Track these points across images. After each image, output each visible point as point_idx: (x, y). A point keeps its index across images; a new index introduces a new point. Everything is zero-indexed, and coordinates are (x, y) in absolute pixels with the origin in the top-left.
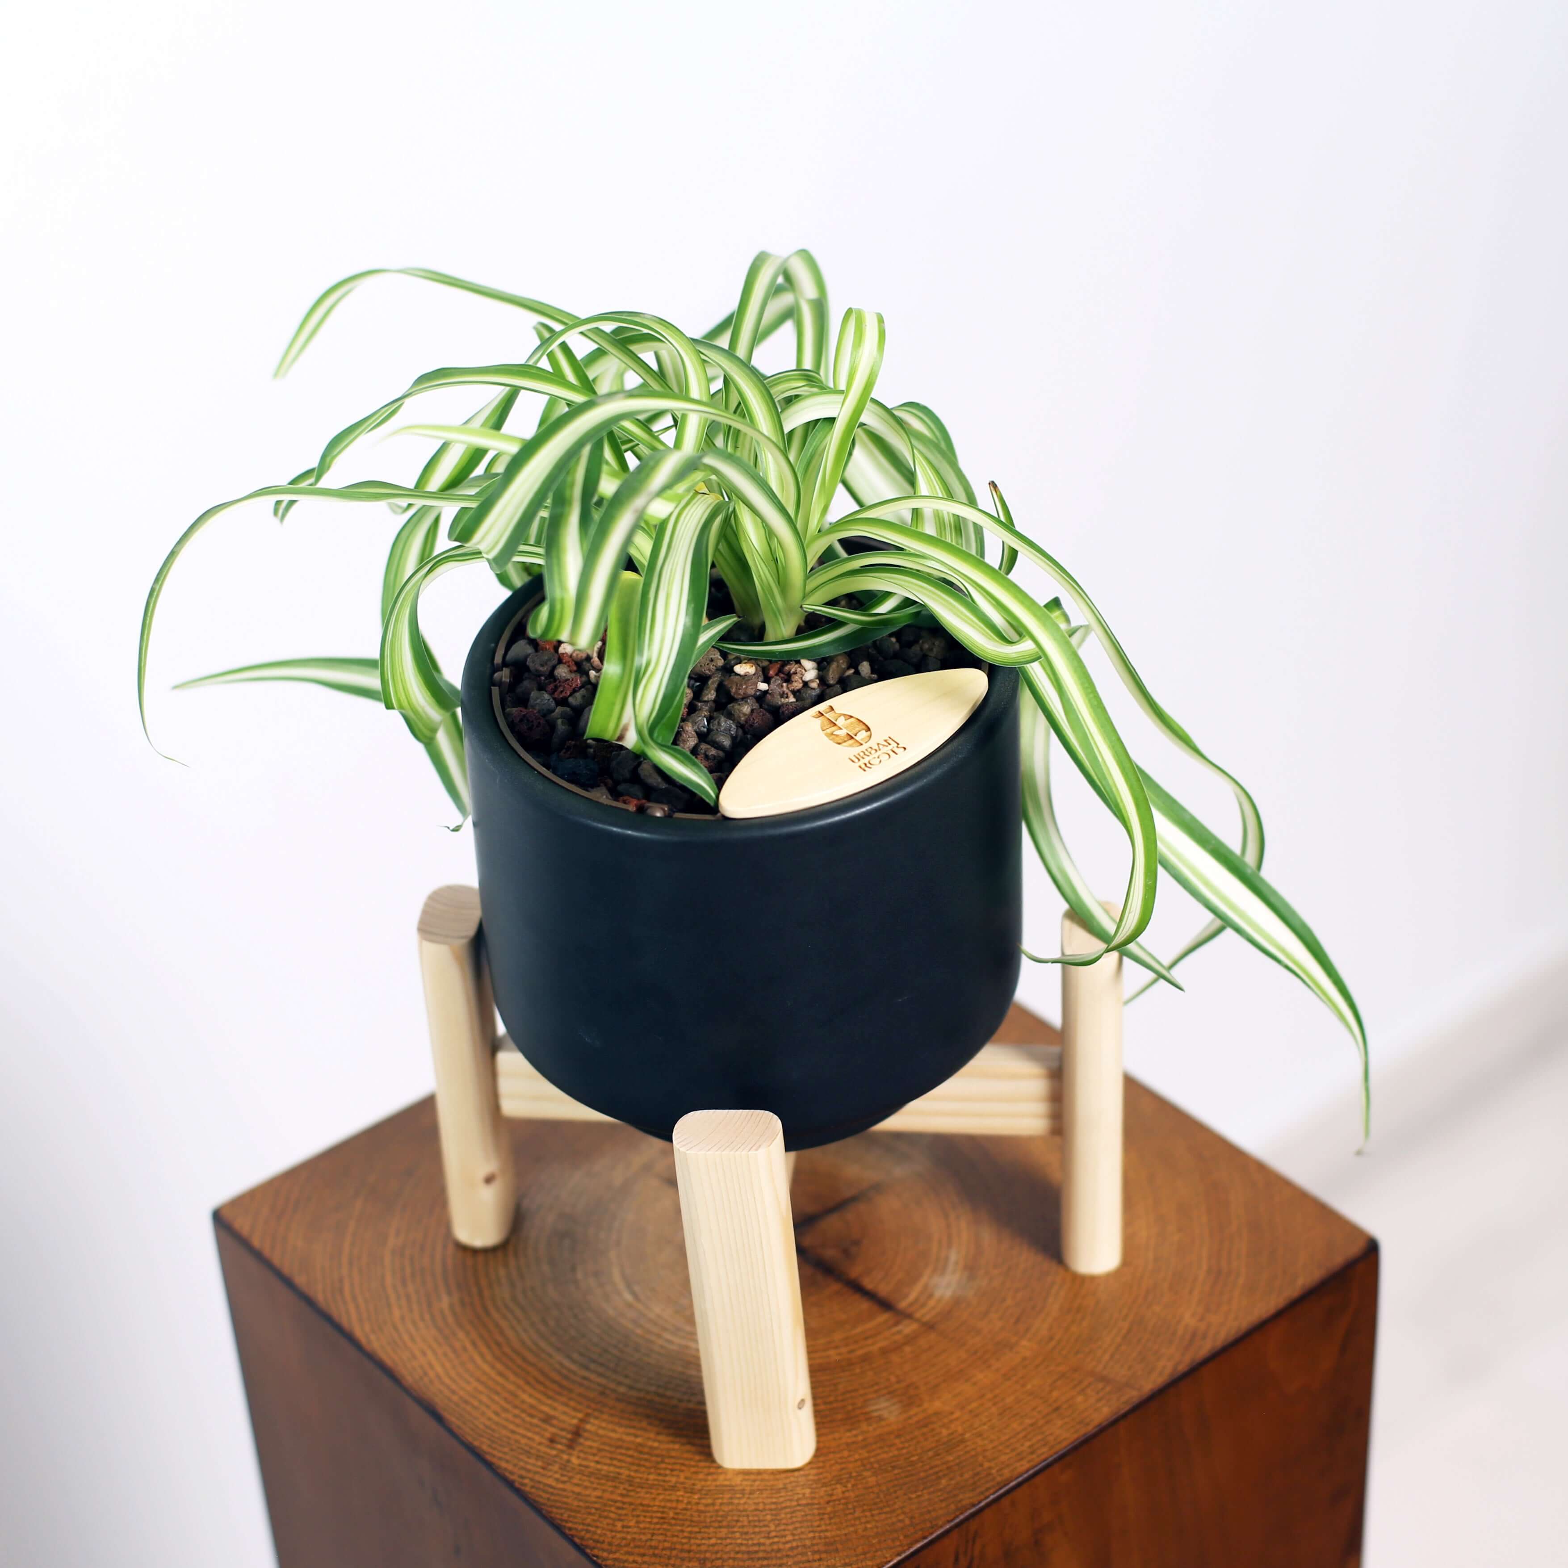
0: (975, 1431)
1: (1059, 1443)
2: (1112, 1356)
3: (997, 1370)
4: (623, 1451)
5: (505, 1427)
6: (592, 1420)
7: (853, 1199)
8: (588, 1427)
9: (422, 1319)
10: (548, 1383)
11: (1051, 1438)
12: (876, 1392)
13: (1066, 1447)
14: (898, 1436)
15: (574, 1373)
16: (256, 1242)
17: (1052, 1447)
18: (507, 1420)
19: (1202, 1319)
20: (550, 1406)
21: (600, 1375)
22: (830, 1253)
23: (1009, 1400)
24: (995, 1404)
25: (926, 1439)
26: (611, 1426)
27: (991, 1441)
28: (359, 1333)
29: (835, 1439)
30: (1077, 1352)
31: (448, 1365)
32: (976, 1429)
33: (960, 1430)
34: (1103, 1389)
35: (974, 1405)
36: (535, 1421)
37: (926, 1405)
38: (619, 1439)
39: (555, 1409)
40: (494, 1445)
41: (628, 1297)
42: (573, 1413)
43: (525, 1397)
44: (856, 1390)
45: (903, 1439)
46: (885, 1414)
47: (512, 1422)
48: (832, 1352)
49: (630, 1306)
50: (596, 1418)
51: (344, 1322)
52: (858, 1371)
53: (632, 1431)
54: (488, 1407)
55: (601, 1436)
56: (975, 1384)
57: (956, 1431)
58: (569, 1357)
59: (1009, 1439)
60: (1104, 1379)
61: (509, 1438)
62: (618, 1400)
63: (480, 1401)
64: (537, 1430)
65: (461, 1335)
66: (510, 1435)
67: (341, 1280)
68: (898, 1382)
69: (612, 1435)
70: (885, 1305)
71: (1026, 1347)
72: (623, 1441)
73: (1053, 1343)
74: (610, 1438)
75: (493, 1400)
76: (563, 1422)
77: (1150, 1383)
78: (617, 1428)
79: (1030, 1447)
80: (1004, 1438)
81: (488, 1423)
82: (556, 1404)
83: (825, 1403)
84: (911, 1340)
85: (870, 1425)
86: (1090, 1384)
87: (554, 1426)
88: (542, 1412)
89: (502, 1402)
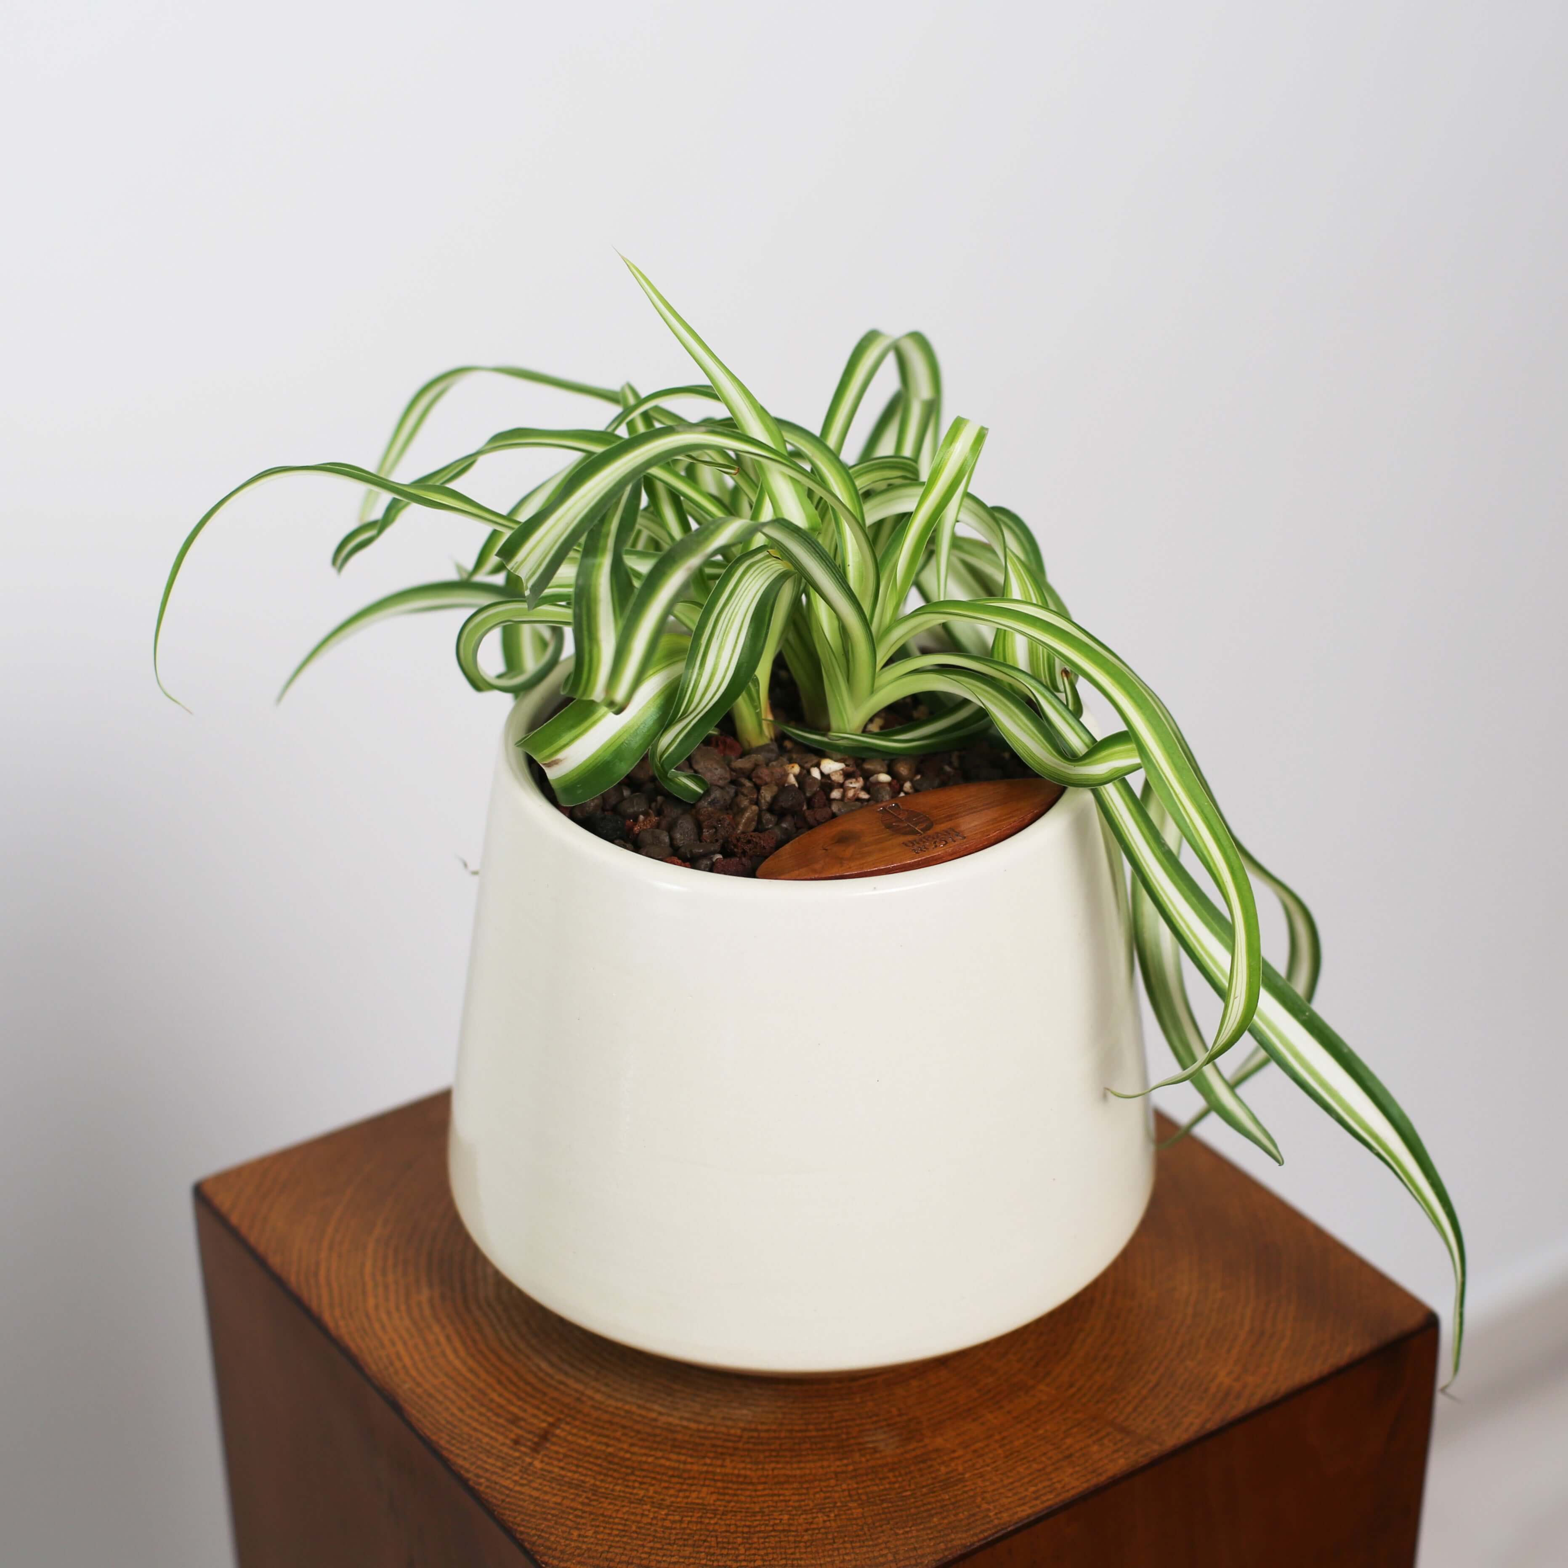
0: (975, 1472)
1: (1067, 1491)
2: (1136, 1408)
3: (1009, 1412)
4: (592, 1461)
5: (468, 1424)
6: (563, 1426)
8: (558, 1432)
9: (398, 1308)
10: (521, 1384)
11: (1058, 1486)
12: (873, 1423)
13: (1074, 1495)
14: (891, 1470)
15: (552, 1377)
16: (235, 1220)
17: (1058, 1494)
18: (471, 1417)
19: (1237, 1379)
20: (520, 1407)
23: (1017, 1443)
24: (1001, 1446)
25: (922, 1477)
26: (582, 1433)
27: (993, 1483)
28: (327, 1318)
29: (823, 1467)
30: (1099, 1401)
31: (417, 1357)
32: (978, 1469)
33: (960, 1468)
34: (1121, 1440)
35: (979, 1445)
36: (501, 1421)
37: (927, 1441)
38: (589, 1447)
39: (525, 1411)
40: (452, 1441)
42: (543, 1417)
43: (495, 1396)
44: (854, 1419)
45: (897, 1473)
46: (881, 1446)
47: (477, 1420)
50: (568, 1423)
51: (314, 1305)
52: (858, 1400)
53: (605, 1440)
54: (453, 1402)
55: (572, 1443)
57: (956, 1470)
58: (547, 1361)
59: (1012, 1483)
60: (1124, 1430)
61: (470, 1436)
62: (593, 1407)
63: (446, 1397)
64: (502, 1430)
65: (437, 1329)
66: (472, 1432)
67: (318, 1264)
68: (900, 1415)
69: (583, 1442)
71: (1044, 1392)
72: (594, 1449)
73: (1073, 1390)
74: (580, 1445)
75: (460, 1397)
76: (531, 1424)
77: (1173, 1439)
78: (588, 1435)
79: (1036, 1493)
80: (1007, 1481)
81: (450, 1418)
82: (526, 1406)
83: (817, 1430)
85: (864, 1455)
86: (1108, 1434)
87: (521, 1428)
88: (509, 1412)
89: (469, 1399)
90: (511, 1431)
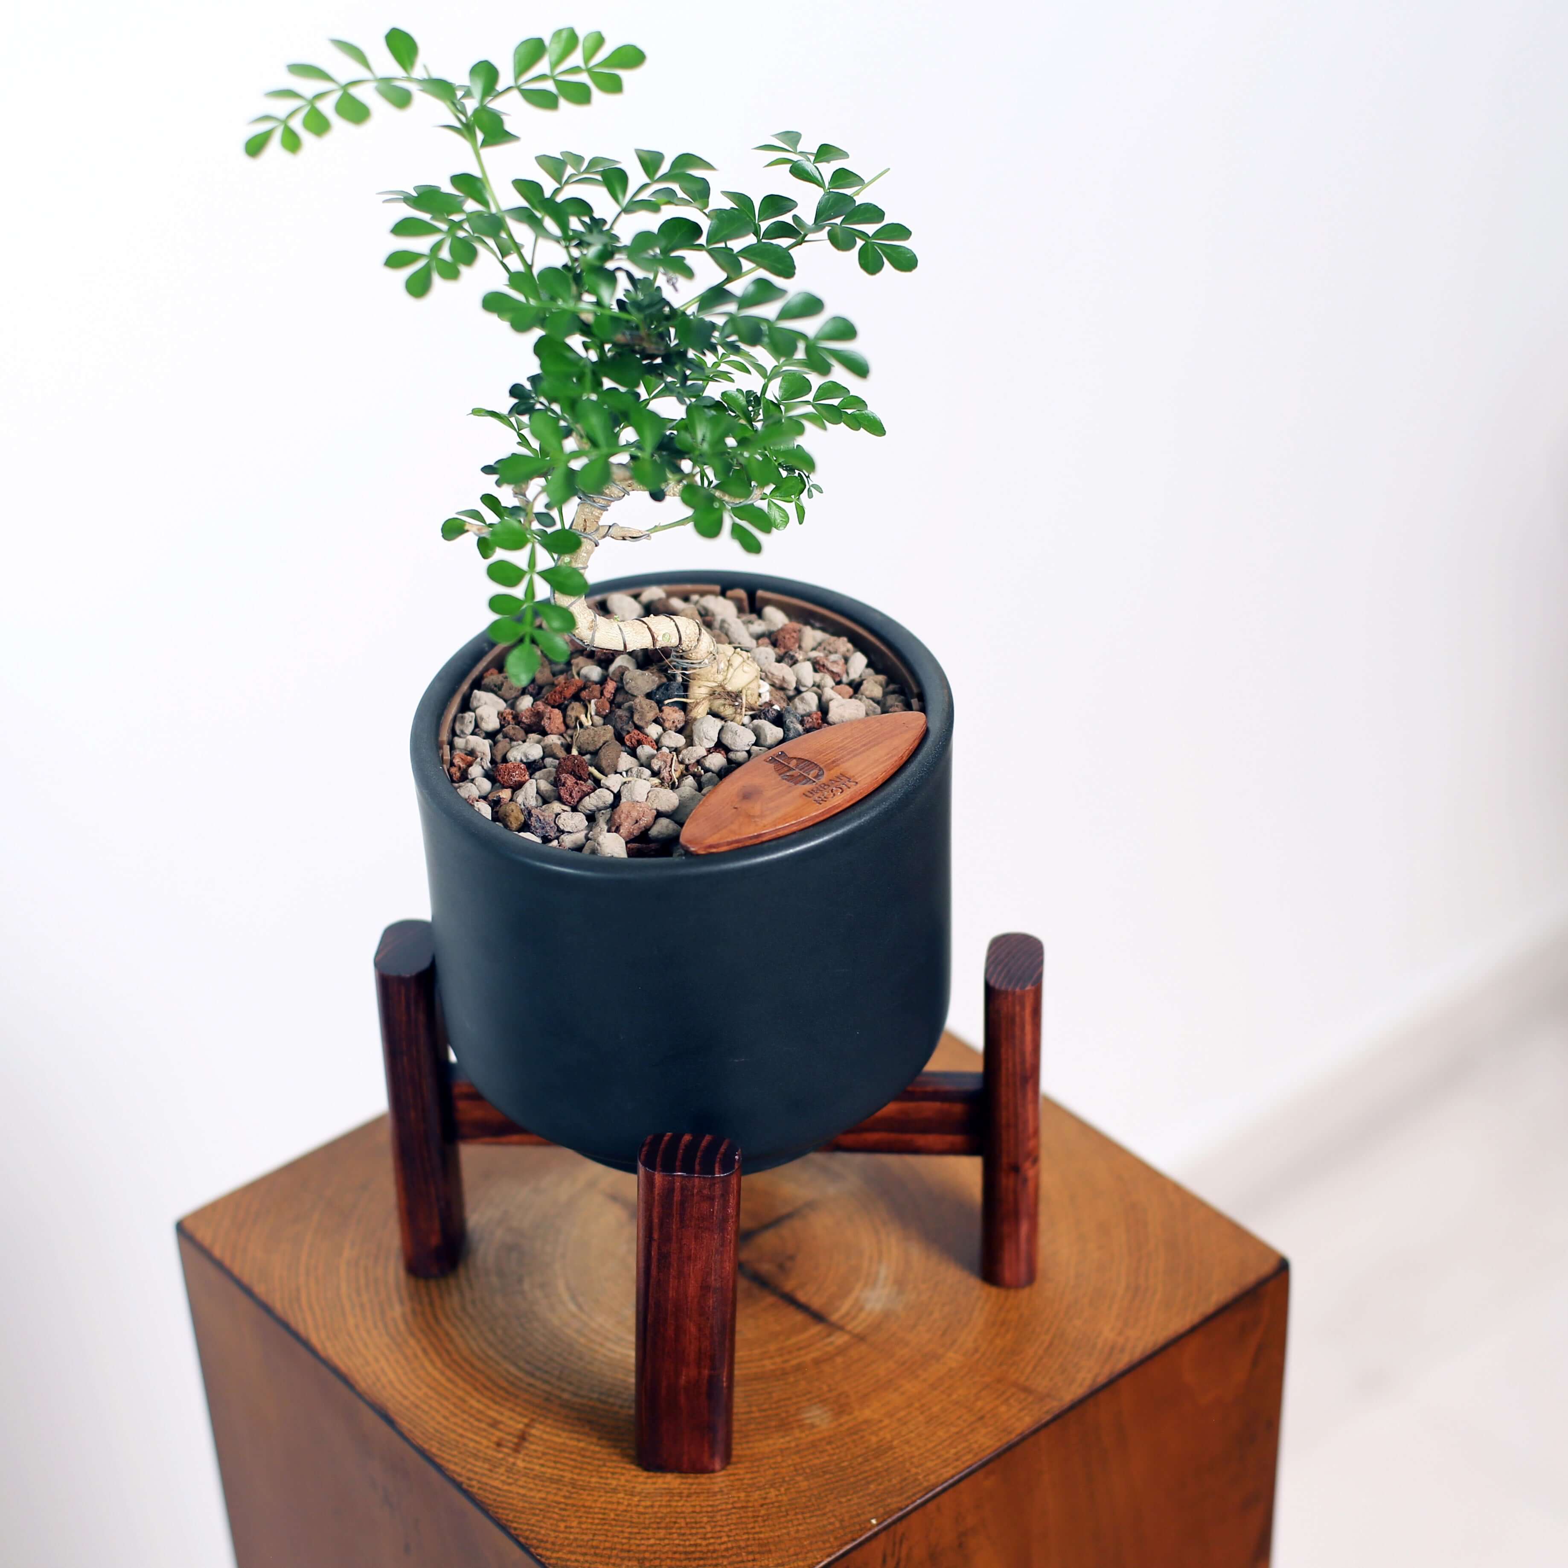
0: (902, 1439)
1: (983, 1450)
2: (1034, 1368)
3: (925, 1380)
4: (567, 1455)
5: (454, 1431)
6: (537, 1425)
7: (789, 1216)
8: (533, 1431)
9: (376, 1327)
10: (495, 1389)
11: (975, 1446)
12: (809, 1400)
13: (990, 1454)
14: (829, 1443)
15: (521, 1380)
16: (217, 1252)
17: (976, 1454)
18: (455, 1424)
19: (1120, 1334)
20: (497, 1411)
21: (546, 1382)
22: (766, 1268)
23: (936, 1409)
24: (922, 1413)
25: (856, 1446)
26: (555, 1431)
27: (919, 1448)
28: (315, 1340)
29: (769, 1445)
30: (1001, 1364)
31: (400, 1371)
32: (904, 1436)
33: (889, 1437)
34: (1025, 1399)
35: (902, 1414)
36: (483, 1426)
37: (856, 1413)
38: (564, 1444)
39: (502, 1414)
40: (443, 1448)
41: (572, 1307)
42: (519, 1418)
43: (474, 1403)
44: (789, 1399)
45: (834, 1446)
46: (817, 1421)
47: (461, 1427)
48: (767, 1362)
49: (574, 1316)
50: (541, 1423)
51: (301, 1329)
52: (791, 1379)
53: (576, 1436)
54: (438, 1411)
55: (547, 1440)
56: (903, 1393)
57: (884, 1438)
58: (515, 1364)
59: (934, 1447)
60: (1026, 1390)
61: (458, 1442)
62: (561, 1406)
63: (431, 1407)
64: (484, 1434)
65: (412, 1342)
66: (458, 1438)
67: (298, 1290)
68: (830, 1391)
69: (556, 1439)
70: (818, 1317)
71: (953, 1359)
72: (567, 1445)
73: (977, 1356)
74: (555, 1443)
75: (441, 1405)
76: (510, 1426)
77: (1069, 1395)
78: (560, 1432)
79: (955, 1454)
80: (930, 1446)
81: (437, 1427)
82: (502, 1410)
83: (761, 1411)
84: (842, 1351)
85: (802, 1431)
86: (1013, 1395)
87: (500, 1430)
88: (489, 1417)
89: (451, 1407)
90: (493, 1434)
